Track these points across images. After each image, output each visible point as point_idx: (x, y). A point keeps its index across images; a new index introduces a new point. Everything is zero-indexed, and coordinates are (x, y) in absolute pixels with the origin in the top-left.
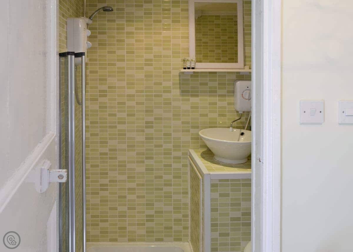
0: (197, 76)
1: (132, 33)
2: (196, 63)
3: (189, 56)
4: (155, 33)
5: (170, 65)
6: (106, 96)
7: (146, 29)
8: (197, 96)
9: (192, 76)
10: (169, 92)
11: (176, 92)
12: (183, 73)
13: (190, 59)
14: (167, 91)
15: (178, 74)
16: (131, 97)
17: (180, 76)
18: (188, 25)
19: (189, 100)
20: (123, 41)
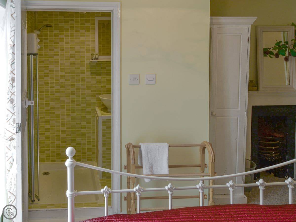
0: (100, 64)
1: (63, 39)
2: (99, 56)
3: (95, 52)
4: (76, 39)
5: (84, 57)
6: (48, 76)
7: (71, 36)
8: (100, 75)
9: (97, 64)
10: (84, 73)
11: (88, 73)
12: (92, 62)
13: (95, 53)
14: (83, 72)
15: (89, 63)
16: (62, 76)
17: (90, 64)
18: (94, 34)
19: (95, 78)
20: (58, 43)
